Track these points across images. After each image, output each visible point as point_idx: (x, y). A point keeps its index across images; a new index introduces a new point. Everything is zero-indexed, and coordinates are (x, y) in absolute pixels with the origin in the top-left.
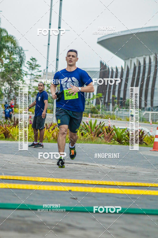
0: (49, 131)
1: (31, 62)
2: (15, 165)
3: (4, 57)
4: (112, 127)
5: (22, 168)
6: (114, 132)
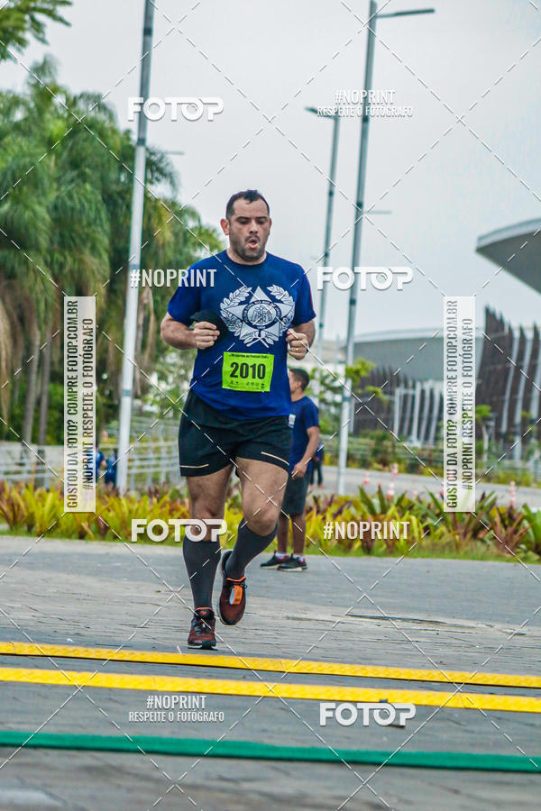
0: (324, 519)
4: (520, 509)
6: (526, 523)
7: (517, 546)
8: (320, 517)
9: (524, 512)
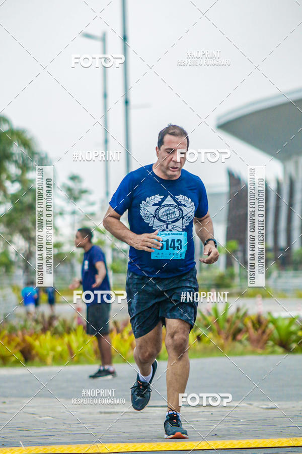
0: (122, 337)
1: (71, 184)
2: (50, 420)
3: (9, 178)
4: (265, 316)
5: (65, 427)
6: (271, 326)
7: (266, 343)
8: (119, 335)
9: (268, 318)
